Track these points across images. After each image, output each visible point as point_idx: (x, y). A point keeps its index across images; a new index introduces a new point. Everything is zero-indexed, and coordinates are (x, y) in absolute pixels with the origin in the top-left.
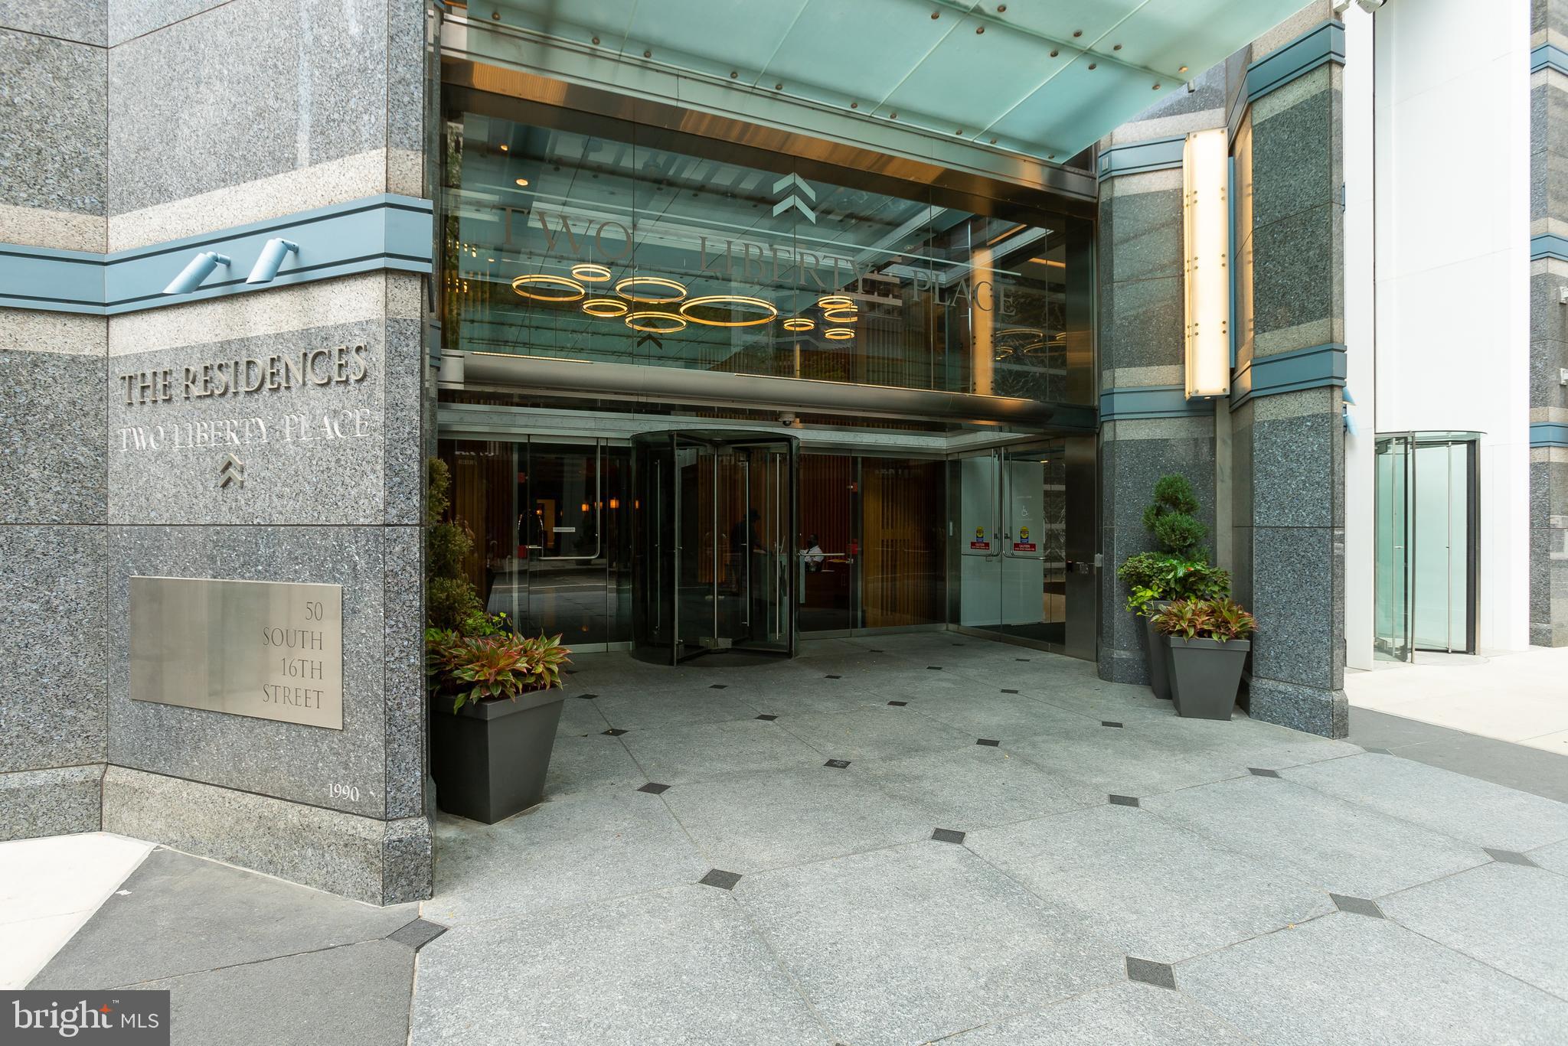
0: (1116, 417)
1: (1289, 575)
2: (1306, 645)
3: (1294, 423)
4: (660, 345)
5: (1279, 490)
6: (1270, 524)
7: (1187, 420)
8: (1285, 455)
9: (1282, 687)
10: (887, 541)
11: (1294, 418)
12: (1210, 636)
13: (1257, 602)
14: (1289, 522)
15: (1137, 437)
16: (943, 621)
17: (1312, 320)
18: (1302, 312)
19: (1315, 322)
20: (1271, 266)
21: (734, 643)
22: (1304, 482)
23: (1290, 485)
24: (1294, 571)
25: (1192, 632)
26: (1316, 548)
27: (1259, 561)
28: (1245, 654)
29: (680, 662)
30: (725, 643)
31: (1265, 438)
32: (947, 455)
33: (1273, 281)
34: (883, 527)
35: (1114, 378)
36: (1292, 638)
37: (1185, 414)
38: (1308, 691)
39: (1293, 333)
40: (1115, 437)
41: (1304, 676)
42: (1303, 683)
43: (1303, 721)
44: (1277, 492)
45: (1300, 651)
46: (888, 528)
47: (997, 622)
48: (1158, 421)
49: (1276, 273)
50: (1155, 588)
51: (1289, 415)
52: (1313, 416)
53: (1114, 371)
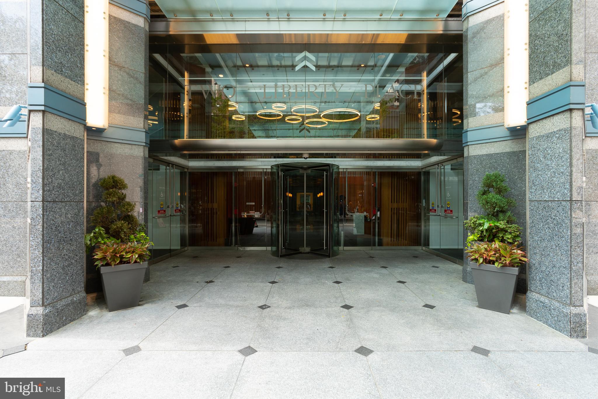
0: (468, 144)
1: (547, 230)
2: (556, 274)
3: (548, 136)
4: (309, 132)
5: (541, 178)
6: (536, 199)
7: (510, 141)
8: (545, 157)
9: (542, 299)
10: (394, 208)
11: (549, 133)
12: (494, 264)
13: (530, 246)
14: (546, 198)
15: (480, 153)
16: (420, 245)
17: (559, 69)
18: (554, 66)
19: (561, 71)
20: (538, 42)
21: (311, 250)
22: (554, 172)
23: (547, 175)
24: (549, 228)
25: (481, 260)
26: (561, 214)
27: (531, 221)
28: (515, 276)
29: (281, 256)
30: (308, 249)
31: (534, 147)
32: (422, 169)
33: (539, 51)
34: (391, 203)
35: (468, 123)
36: (548, 270)
37: (509, 138)
38: (557, 304)
39: (549, 80)
40: (469, 154)
41: (555, 294)
42: (554, 298)
43: (554, 322)
44: (540, 180)
45: (552, 278)
46: (394, 202)
47: (438, 247)
48: (492, 143)
49: (541, 45)
50: (476, 234)
51: (547, 132)
52: (560, 130)
53: (468, 120)
